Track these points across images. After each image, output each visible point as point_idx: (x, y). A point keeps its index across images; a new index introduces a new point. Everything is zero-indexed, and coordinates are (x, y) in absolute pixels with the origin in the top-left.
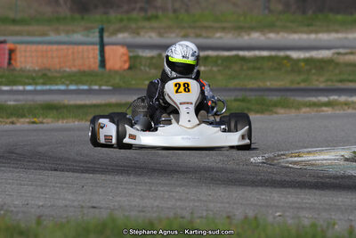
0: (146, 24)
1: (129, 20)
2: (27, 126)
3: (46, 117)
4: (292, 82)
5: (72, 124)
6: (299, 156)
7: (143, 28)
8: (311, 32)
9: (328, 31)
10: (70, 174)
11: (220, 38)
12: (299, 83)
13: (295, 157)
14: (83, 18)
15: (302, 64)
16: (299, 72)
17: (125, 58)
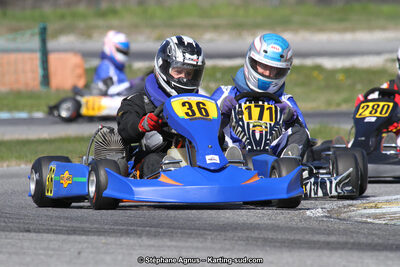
0: (101, 22)
1: (74, 15)
4: (329, 103)
5: (17, 168)
6: (376, 207)
7: (96, 27)
8: (345, 30)
9: (370, 28)
10: (52, 236)
11: (211, 41)
12: (339, 105)
13: (371, 207)
14: (5, 14)
15: (341, 77)
16: (338, 88)
17: (79, 71)
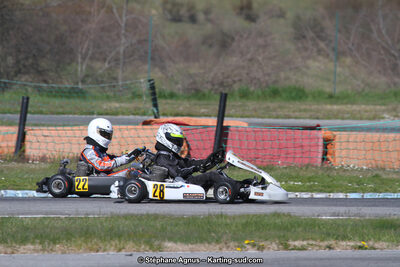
2: (350, 253)
3: (379, 239)
